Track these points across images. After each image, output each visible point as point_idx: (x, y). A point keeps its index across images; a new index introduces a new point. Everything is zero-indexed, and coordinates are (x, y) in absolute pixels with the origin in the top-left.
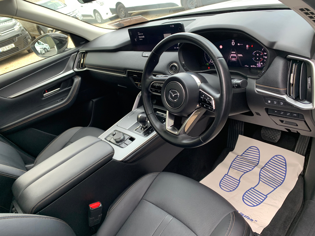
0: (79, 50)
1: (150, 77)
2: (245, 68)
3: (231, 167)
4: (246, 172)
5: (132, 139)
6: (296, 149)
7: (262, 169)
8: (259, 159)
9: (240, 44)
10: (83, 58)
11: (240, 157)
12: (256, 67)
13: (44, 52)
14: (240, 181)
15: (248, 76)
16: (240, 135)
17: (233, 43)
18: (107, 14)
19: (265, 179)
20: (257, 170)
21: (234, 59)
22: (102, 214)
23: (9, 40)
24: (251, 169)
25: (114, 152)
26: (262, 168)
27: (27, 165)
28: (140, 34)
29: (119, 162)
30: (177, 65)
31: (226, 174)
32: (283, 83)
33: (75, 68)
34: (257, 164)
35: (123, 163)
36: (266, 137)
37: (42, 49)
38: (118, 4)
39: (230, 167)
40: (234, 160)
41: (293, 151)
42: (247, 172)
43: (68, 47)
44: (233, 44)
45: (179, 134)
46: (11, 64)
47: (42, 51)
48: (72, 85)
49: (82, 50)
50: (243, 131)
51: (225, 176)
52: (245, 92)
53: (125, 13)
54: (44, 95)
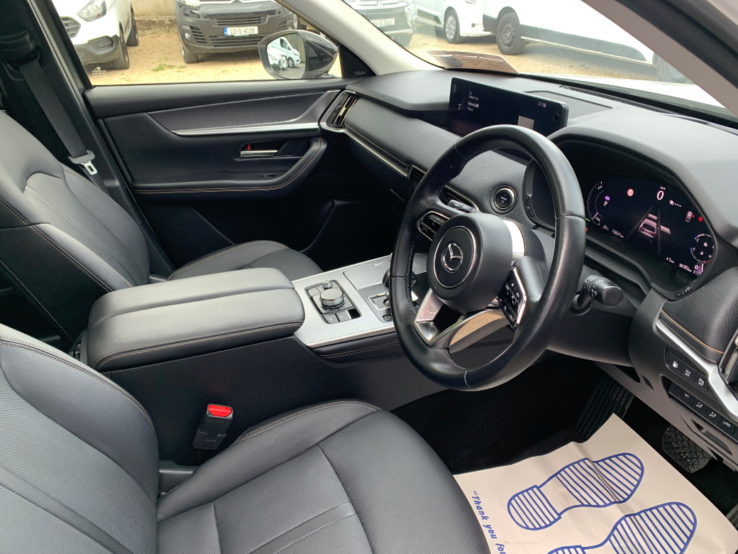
0: (346, 86)
1: (430, 198)
2: (665, 263)
3: (559, 476)
4: (585, 503)
5: (355, 313)
6: (733, 511)
7: (626, 516)
8: (633, 492)
9: (675, 202)
10: (346, 107)
11: (590, 464)
12: (690, 271)
13: (285, 65)
14: (560, 518)
15: (653, 285)
16: (614, 414)
17: (661, 194)
18: (473, 25)
19: (623, 545)
20: (615, 513)
21: (647, 233)
22: (225, 435)
23: (254, 16)
24: (603, 504)
25: (302, 323)
26: (629, 516)
27: (154, 277)
28: (471, 97)
29: (305, 347)
30: (513, 195)
31: (536, 486)
32: (720, 337)
33: (324, 121)
34: (622, 499)
35: (312, 353)
36: (673, 449)
37: (284, 58)
38: (507, 11)
39: (555, 475)
40: (572, 464)
41: (725, 513)
42: (590, 505)
43: (329, 73)
44: (660, 197)
45: (433, 345)
46: (236, 66)
47: (282, 62)
48: (302, 154)
49: (353, 88)
50: (627, 408)
51: (531, 488)
52: (631, 319)
53: (513, 37)
54: (242, 152)
